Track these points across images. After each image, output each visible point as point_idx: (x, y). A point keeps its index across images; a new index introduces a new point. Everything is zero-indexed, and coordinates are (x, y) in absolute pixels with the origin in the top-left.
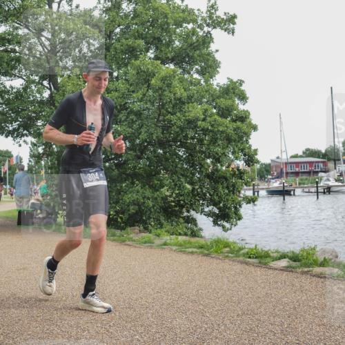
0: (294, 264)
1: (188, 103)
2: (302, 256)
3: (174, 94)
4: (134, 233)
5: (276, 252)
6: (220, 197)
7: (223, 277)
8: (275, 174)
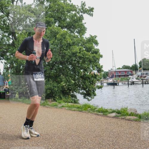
0: (118, 115)
1: (73, 45)
2: (122, 111)
3: (67, 42)
4: (49, 102)
5: (110, 110)
6: (87, 86)
7: (87, 120)
8: (110, 76)
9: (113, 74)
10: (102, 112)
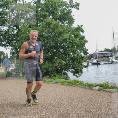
0: (101, 88)
1: (64, 33)
2: (104, 85)
3: (59, 30)
4: (46, 78)
5: (95, 84)
6: (76, 66)
7: (76, 93)
8: (94, 57)
9: (97, 56)
10: (88, 86)
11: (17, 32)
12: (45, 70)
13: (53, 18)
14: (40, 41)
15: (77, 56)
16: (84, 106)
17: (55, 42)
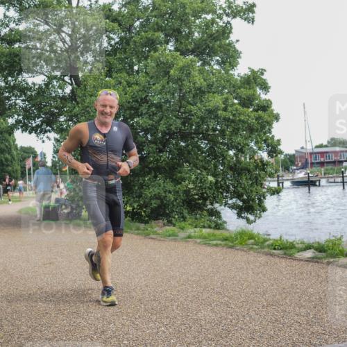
0: (320, 255)
1: (209, 92)
2: (328, 246)
3: (194, 84)
4: (158, 226)
5: (301, 243)
6: (244, 189)
7: (247, 268)
8: (300, 165)
9: (307, 160)
10: (281, 249)
11: (72, 91)
12: (153, 202)
13: (177, 50)
14: (141, 115)
15: (248, 160)
16: (269, 308)
17: (183, 118)
